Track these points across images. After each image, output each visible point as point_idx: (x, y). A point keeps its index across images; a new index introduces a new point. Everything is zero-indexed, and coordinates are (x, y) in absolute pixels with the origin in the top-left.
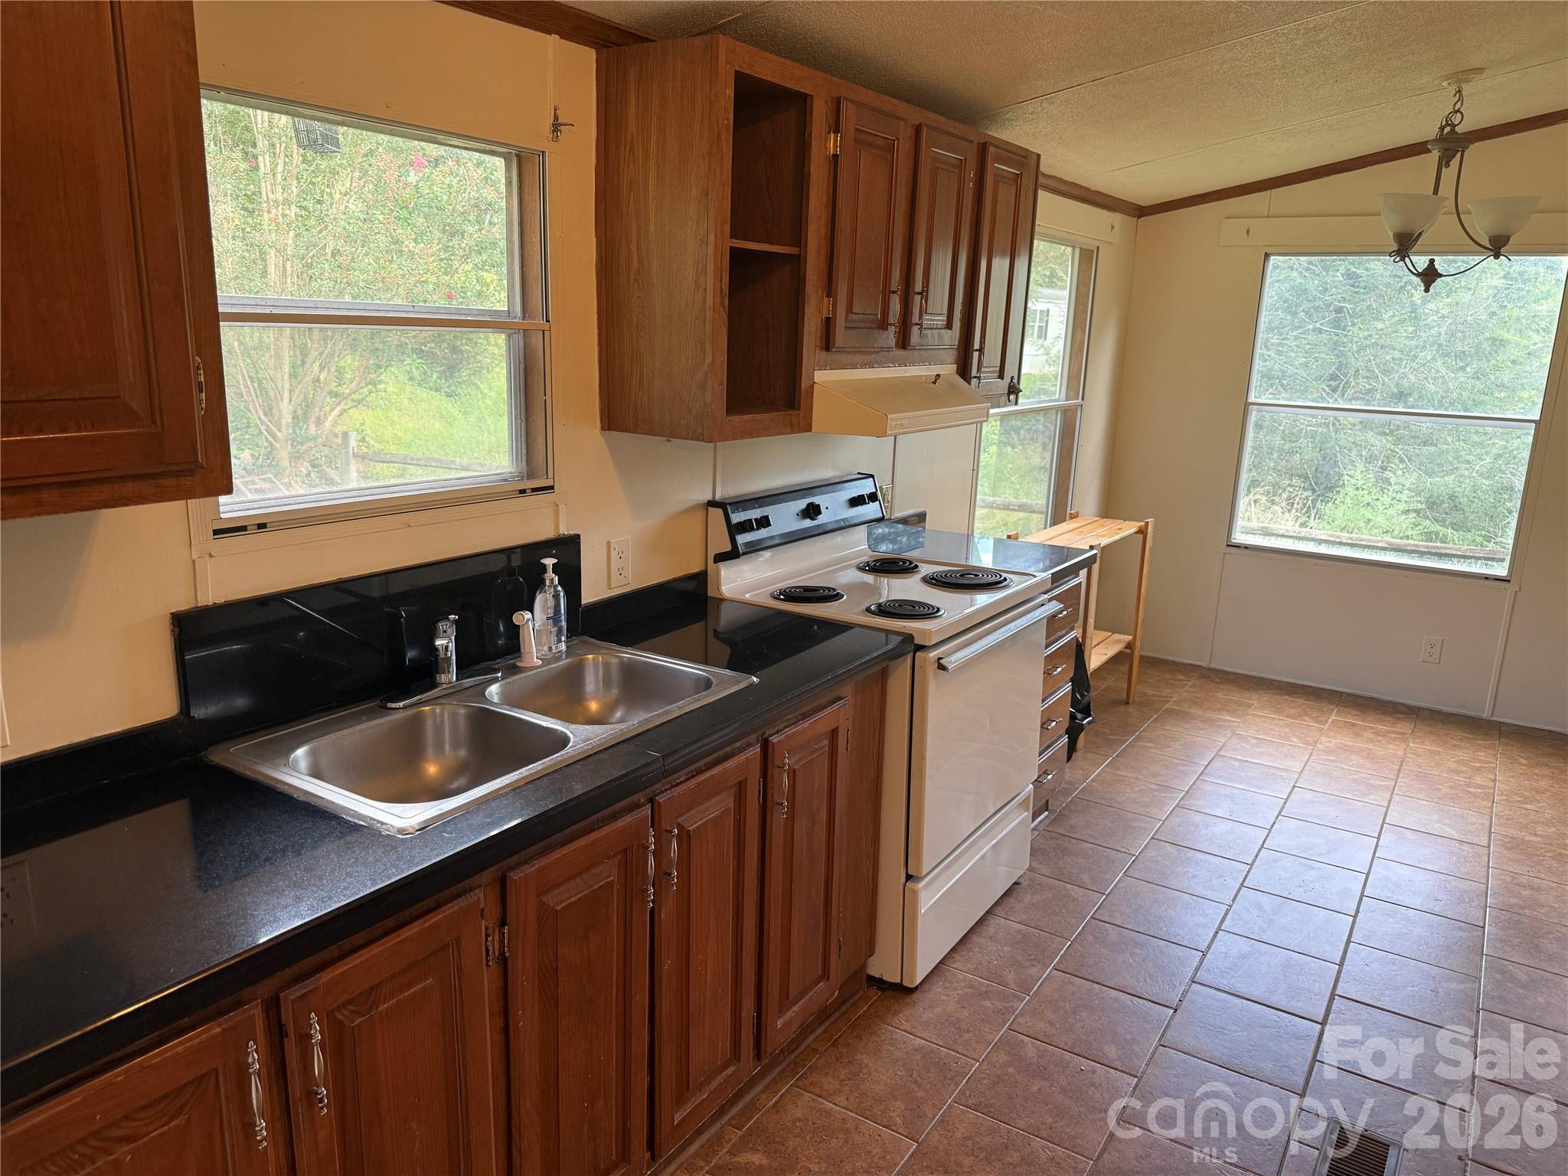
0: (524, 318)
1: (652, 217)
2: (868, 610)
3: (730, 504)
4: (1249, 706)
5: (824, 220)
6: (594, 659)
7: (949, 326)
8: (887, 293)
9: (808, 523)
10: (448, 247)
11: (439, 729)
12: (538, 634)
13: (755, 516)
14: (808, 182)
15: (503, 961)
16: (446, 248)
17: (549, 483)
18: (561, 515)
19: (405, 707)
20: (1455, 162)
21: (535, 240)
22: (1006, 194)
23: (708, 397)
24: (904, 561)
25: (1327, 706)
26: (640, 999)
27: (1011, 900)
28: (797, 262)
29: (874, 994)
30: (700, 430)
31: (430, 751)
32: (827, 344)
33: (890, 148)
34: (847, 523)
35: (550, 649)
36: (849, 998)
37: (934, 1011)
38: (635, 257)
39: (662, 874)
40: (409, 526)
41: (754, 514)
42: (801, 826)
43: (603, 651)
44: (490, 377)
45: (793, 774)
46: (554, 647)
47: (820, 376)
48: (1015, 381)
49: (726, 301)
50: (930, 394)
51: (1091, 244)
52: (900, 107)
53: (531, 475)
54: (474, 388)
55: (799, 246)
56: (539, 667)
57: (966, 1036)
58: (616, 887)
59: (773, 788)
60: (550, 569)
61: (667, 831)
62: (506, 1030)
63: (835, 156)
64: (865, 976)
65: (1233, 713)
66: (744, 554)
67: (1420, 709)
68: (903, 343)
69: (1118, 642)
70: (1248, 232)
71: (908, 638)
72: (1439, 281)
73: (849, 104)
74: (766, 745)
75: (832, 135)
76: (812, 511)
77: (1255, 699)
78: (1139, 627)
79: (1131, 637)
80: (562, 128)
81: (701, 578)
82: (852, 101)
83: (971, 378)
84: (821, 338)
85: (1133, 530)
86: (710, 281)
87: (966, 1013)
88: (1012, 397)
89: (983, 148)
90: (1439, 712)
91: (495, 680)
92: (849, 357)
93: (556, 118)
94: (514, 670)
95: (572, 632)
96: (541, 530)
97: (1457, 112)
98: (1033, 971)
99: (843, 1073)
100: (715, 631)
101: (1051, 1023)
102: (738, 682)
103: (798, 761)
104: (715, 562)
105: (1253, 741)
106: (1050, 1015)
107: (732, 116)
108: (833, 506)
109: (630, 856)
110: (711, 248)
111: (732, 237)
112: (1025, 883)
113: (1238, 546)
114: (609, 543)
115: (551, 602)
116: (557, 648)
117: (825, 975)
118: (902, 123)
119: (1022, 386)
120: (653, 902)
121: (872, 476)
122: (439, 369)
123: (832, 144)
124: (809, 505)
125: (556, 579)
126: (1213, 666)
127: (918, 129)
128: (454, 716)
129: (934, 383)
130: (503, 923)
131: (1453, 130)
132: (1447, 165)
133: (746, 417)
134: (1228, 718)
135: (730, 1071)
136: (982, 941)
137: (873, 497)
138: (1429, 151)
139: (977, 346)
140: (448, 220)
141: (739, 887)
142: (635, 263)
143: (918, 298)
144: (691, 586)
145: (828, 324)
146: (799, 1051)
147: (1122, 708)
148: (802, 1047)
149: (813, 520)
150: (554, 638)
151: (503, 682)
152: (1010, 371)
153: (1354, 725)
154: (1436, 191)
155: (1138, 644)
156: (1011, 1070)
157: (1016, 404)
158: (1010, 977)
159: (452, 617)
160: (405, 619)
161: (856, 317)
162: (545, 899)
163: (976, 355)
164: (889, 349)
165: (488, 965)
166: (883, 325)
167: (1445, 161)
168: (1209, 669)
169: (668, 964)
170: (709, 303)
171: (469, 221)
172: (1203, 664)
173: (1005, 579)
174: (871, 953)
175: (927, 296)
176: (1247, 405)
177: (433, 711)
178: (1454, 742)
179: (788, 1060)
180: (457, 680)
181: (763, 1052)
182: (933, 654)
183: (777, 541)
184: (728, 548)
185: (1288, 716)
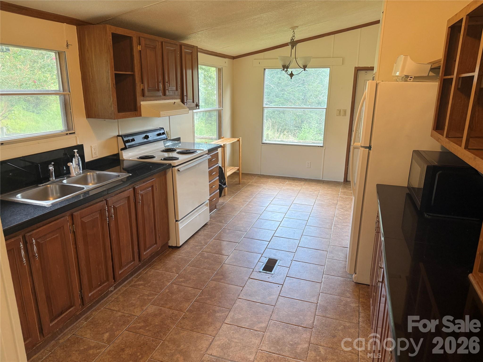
0: (63, 92)
1: (94, 66)
2: (161, 160)
3: (123, 136)
4: (268, 182)
5: (139, 66)
6: (90, 174)
7: (177, 90)
8: (158, 82)
9: (146, 140)
10: (33, 66)
11: (52, 191)
12: (75, 168)
13: (131, 139)
14: (134, 57)
15: (74, 232)
16: (32, 67)
17: (74, 132)
18: (77, 139)
19: (42, 186)
20: (294, 48)
21: (65, 73)
22: (189, 57)
23: (113, 109)
24: (173, 149)
25: (286, 180)
26: (108, 244)
27: (205, 228)
28: (133, 76)
29: (171, 249)
30: (111, 117)
31: (51, 196)
32: (143, 95)
33: (155, 48)
34: (157, 140)
35: (78, 172)
36: (164, 251)
37: (185, 251)
38: (91, 76)
39: (110, 217)
40: (39, 143)
41: (130, 138)
42: (146, 208)
43: (92, 172)
44: (50, 107)
45: (142, 196)
46: (79, 171)
47: (142, 103)
48: (198, 103)
49: (115, 86)
50: (173, 107)
51: (220, 67)
52: (157, 38)
53: (69, 130)
54: (45, 111)
55: (133, 72)
56: (75, 176)
57: (191, 254)
58: (99, 218)
59: (137, 198)
60: (76, 152)
61: (110, 207)
62: (76, 248)
63: (140, 51)
64: (168, 246)
65: (264, 184)
66: (128, 148)
67: (307, 179)
68: (164, 94)
69: (235, 169)
70: (259, 63)
71: (170, 164)
72: (293, 76)
73: (142, 38)
74: (134, 189)
75: (139, 46)
76: (147, 137)
77: (270, 180)
78: (240, 165)
79: (239, 168)
80: (69, 46)
81: (117, 155)
82: (143, 38)
83: (185, 103)
84: (142, 94)
85: (236, 140)
86: (110, 81)
87: (192, 250)
88: (197, 107)
89: (181, 46)
90: (311, 179)
91: (65, 179)
92: (150, 98)
93: (67, 43)
94: (69, 177)
95: (83, 169)
96: (72, 143)
97: (294, 36)
98: (208, 240)
99: (162, 265)
100: (123, 168)
101: (211, 249)
102: (126, 175)
103: (143, 193)
104: (121, 151)
105: (267, 189)
106: (211, 248)
107: (112, 43)
108: (152, 136)
109: (102, 212)
110: (110, 73)
111: (115, 71)
112: (209, 224)
113: (264, 143)
114: (91, 146)
115: (77, 161)
116: (80, 172)
117: (156, 243)
118: (157, 42)
119: (200, 105)
120: (108, 221)
121: (163, 128)
122: (32, 105)
123: (139, 48)
124: (146, 136)
125: (78, 155)
126: (261, 174)
127: (162, 43)
128: (55, 187)
129: (174, 104)
130: (73, 224)
131: (293, 40)
132: (293, 49)
133: (123, 113)
134: (263, 185)
135: (132, 263)
136: (197, 236)
137: (164, 133)
138: (289, 45)
139: (185, 95)
140: (32, 58)
141: (130, 221)
142: (91, 77)
143: (167, 83)
144: (115, 157)
145: (143, 90)
146: (151, 262)
147: (238, 185)
148: (152, 261)
149: (147, 139)
150: (79, 169)
151: (67, 180)
152: (196, 100)
153: (291, 184)
154: (291, 56)
155: (241, 169)
156: (201, 258)
157: (199, 109)
158: (203, 242)
159: (52, 163)
160: (40, 166)
161: (150, 88)
162: (82, 219)
163: (185, 97)
164: (160, 96)
165: (70, 233)
166: (158, 90)
167: (292, 47)
168: (261, 175)
169: (114, 236)
170: (111, 87)
171: (39, 58)
172: (259, 174)
173: (196, 151)
174: (169, 240)
175: (169, 82)
176: (263, 108)
177: (50, 186)
178: (313, 185)
179: (149, 264)
180: (55, 179)
181: (141, 260)
182: (177, 168)
183: (137, 145)
184: (124, 147)
185: (277, 183)
